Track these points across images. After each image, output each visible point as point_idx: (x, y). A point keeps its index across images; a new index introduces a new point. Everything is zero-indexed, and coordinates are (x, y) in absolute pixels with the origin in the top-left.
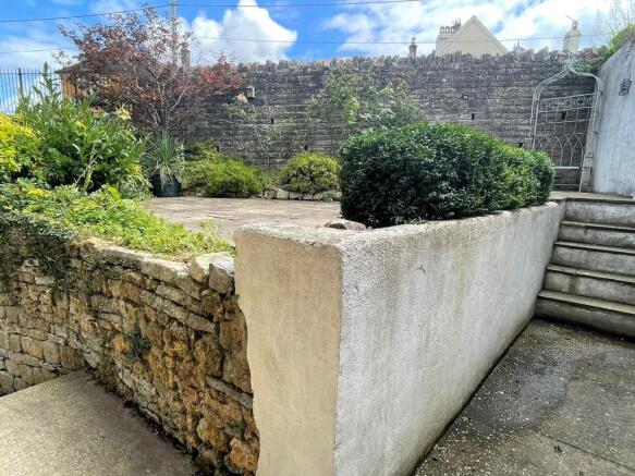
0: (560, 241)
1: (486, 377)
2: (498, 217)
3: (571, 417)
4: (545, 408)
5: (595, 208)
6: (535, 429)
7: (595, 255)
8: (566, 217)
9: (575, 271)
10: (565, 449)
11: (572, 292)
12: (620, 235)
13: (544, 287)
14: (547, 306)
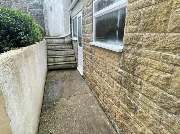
0: (48, 50)
1: (44, 91)
2: (37, 44)
3: (66, 90)
4: (61, 91)
5: (53, 40)
6: (61, 97)
7: (57, 52)
8: (47, 43)
9: (53, 57)
10: (69, 98)
11: (54, 62)
12: (60, 46)
13: (48, 63)
14: (50, 67)
